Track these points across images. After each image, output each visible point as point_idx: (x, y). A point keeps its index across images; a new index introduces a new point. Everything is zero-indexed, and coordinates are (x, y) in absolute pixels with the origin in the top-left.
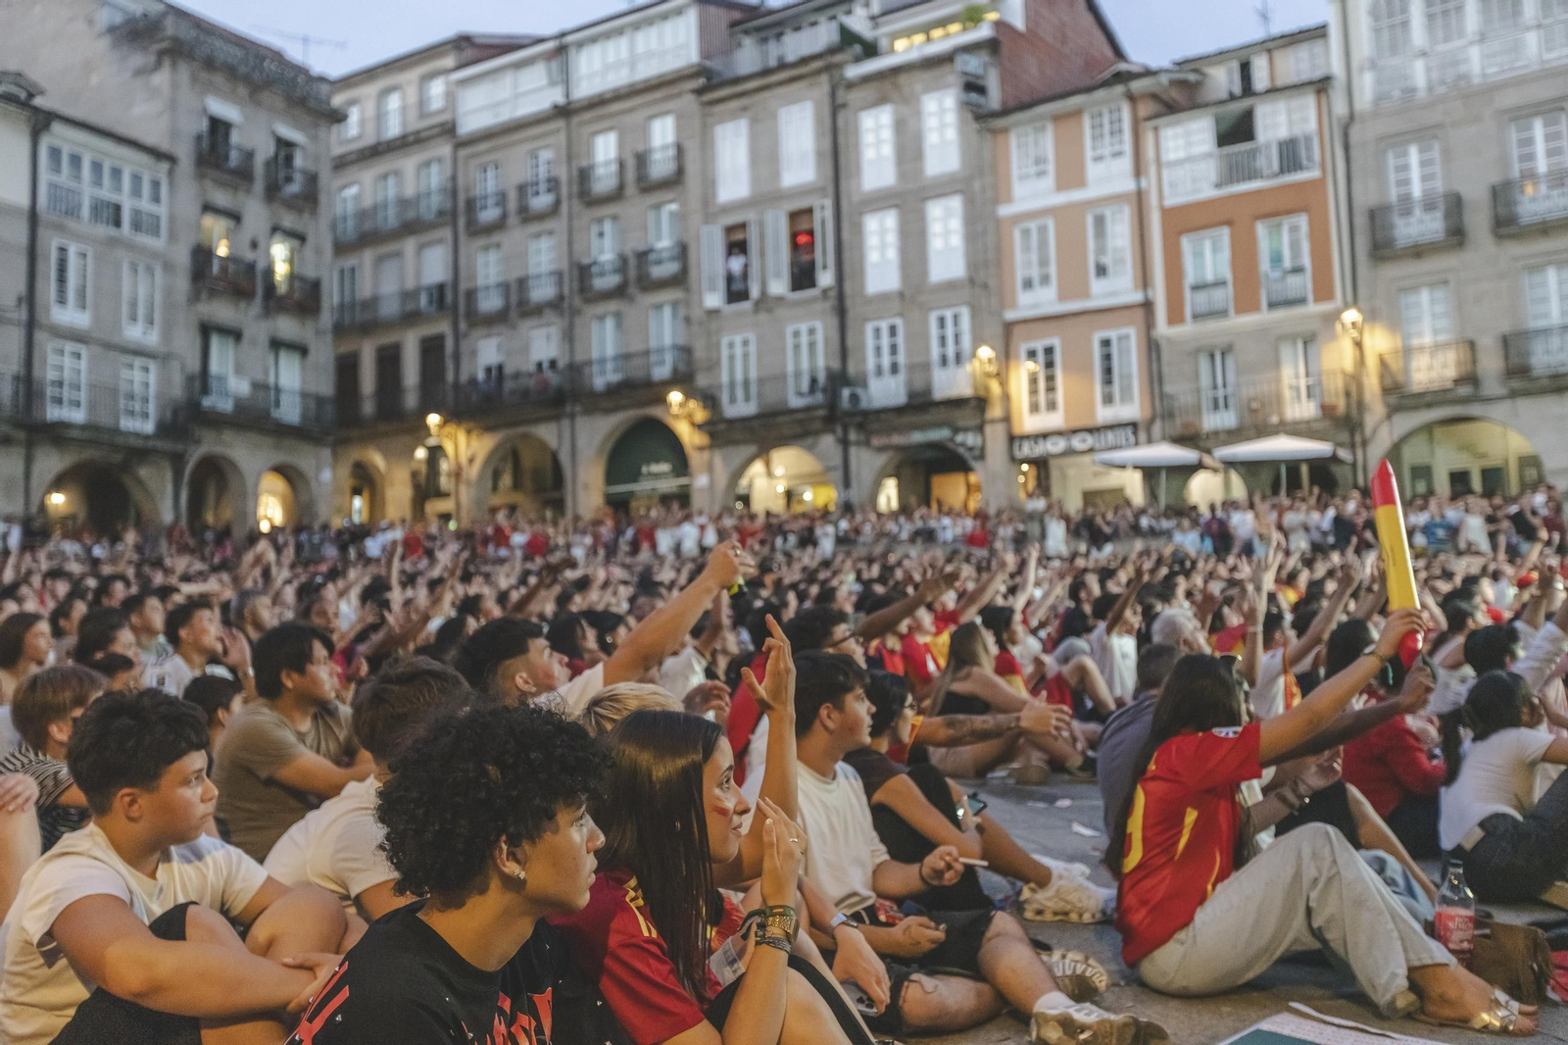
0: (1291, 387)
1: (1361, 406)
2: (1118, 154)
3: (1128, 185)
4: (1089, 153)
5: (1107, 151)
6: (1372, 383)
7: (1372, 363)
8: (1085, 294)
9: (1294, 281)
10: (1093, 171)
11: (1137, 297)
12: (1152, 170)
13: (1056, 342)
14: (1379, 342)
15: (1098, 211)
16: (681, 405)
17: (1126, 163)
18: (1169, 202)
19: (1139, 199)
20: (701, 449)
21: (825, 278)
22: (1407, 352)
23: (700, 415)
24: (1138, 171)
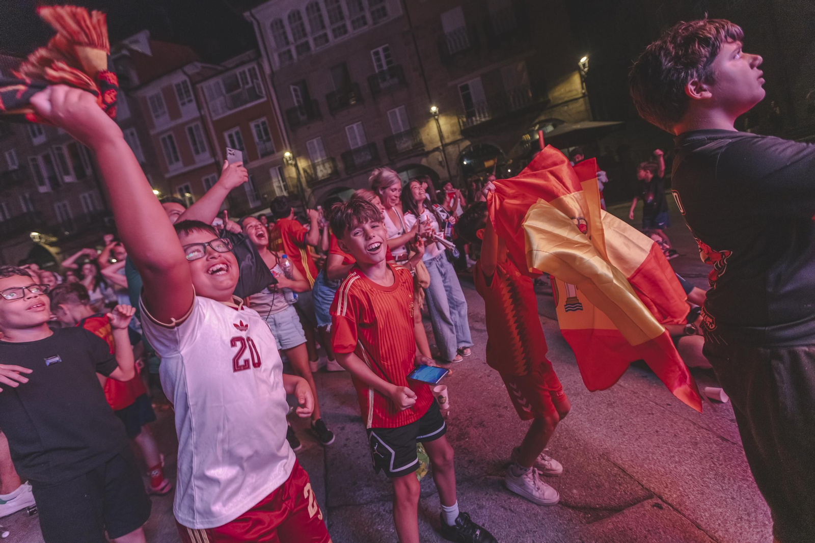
0: (278, 187)
1: (303, 190)
2: (190, 101)
3: (197, 114)
4: (179, 103)
5: (186, 100)
6: (303, 180)
7: (302, 172)
8: (193, 162)
9: (268, 144)
10: (183, 109)
11: (212, 161)
12: (205, 105)
13: (188, 184)
14: (303, 164)
15: (189, 126)
16: (40, 238)
17: (193, 105)
18: (215, 118)
19: (202, 118)
20: (58, 254)
21: (89, 172)
22: (314, 167)
23: (54, 239)
24: (200, 108)
